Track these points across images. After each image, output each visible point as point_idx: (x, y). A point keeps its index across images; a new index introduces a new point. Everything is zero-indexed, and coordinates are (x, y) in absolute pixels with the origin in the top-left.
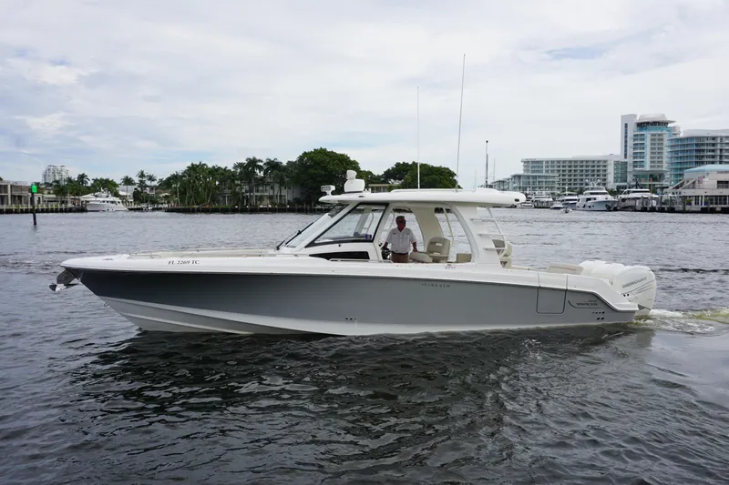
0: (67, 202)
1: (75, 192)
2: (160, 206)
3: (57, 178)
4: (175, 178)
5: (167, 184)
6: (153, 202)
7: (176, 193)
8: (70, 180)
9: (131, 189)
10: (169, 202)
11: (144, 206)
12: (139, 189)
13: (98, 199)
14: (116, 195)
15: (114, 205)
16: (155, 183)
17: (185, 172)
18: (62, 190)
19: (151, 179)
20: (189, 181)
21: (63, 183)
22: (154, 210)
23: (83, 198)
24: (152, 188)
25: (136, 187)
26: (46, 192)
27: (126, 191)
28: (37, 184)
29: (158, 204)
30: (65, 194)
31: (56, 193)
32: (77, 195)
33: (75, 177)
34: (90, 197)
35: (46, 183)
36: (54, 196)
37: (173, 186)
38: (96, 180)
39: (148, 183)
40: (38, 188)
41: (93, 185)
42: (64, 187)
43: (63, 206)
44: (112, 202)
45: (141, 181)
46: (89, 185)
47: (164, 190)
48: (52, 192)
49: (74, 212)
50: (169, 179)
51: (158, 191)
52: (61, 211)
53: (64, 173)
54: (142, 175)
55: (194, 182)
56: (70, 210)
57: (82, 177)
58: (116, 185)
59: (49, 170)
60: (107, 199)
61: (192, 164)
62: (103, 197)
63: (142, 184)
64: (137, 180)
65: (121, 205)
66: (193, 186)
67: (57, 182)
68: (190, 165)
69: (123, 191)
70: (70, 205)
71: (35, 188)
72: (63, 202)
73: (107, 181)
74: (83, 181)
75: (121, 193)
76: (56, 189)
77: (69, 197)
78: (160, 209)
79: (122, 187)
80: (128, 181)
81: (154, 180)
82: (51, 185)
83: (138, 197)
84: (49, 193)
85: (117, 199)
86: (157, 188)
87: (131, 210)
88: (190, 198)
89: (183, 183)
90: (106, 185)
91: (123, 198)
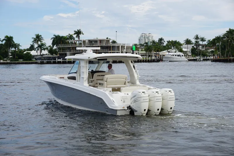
0: (152, 56)
1: (157, 49)
2: (208, 58)
3: (147, 41)
4: (218, 39)
5: (213, 43)
6: (204, 55)
7: (219, 49)
8: (154, 42)
9: (190, 47)
10: (214, 55)
11: (198, 58)
12: (195, 47)
13: (170, 54)
14: (181, 51)
15: (179, 57)
16: (205, 43)
17: (225, 35)
18: (149, 48)
19: (203, 40)
20: (228, 41)
21: (150, 44)
22: (204, 60)
23: (161, 53)
24: (203, 46)
25: (193, 45)
26: (140, 50)
27: (187, 49)
28: (136, 45)
29: (207, 56)
30: (151, 51)
31: (146, 50)
32: (158, 51)
34: (165, 53)
35: (140, 44)
36: (145, 52)
37: (217, 44)
38: (169, 42)
39: (201, 43)
40: (136, 47)
41: (167, 45)
42: (150, 46)
43: (150, 58)
44: (178, 56)
45: (196, 42)
46: (165, 45)
47: (211, 47)
48: (143, 49)
49: (156, 62)
50: (214, 40)
51: (207, 48)
52: (149, 61)
53: (150, 38)
54: (197, 38)
55: (231, 41)
56: (153, 61)
57: (161, 40)
58: (181, 45)
59: (142, 36)
60: (175, 54)
61: (230, 29)
62: (173, 52)
63: (197, 44)
64: (194, 41)
65: (184, 57)
66: (230, 44)
67: (147, 43)
68: (228, 30)
69: (185, 48)
70: (153, 58)
71: (134, 47)
72: (149, 56)
73: (175, 42)
74: (161, 42)
75: (184, 50)
76: (146, 47)
77: (153, 53)
78: (208, 60)
79: (185, 46)
80: (188, 42)
81: (204, 41)
82: (143, 45)
83: (194, 52)
84: (142, 51)
85: (181, 54)
86: (206, 46)
87: (189, 60)
88: (228, 52)
89: (223, 42)
90: (175, 45)
91: (185, 52)
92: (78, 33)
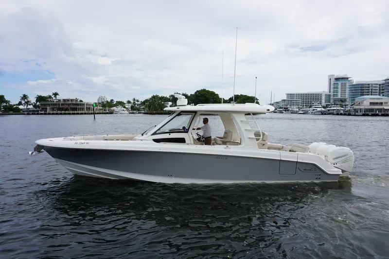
2: (141, 112)
4: (146, 101)
5: (143, 103)
6: (138, 110)
7: (147, 107)
8: (107, 102)
9: (130, 105)
10: (144, 110)
11: (135, 112)
12: (133, 105)
13: (118, 109)
14: (125, 107)
15: (123, 111)
16: (139, 103)
17: (150, 98)
18: (104, 105)
19: (138, 101)
20: (152, 102)
21: (105, 103)
22: (139, 113)
23: (112, 108)
24: (138, 105)
26: (99, 106)
27: (128, 106)
28: (96, 103)
30: (105, 107)
32: (110, 107)
33: (109, 100)
34: (114, 108)
35: (98, 103)
36: (102, 108)
37: (146, 104)
38: (117, 102)
39: (137, 103)
40: (96, 105)
41: (116, 104)
43: (105, 112)
45: (134, 102)
46: (114, 103)
47: (143, 105)
49: (109, 114)
50: (144, 101)
52: (104, 113)
53: (105, 99)
54: (134, 100)
55: (154, 102)
56: (107, 113)
57: (112, 100)
58: (124, 104)
59: (100, 98)
62: (120, 108)
64: (132, 102)
65: (126, 111)
66: (153, 104)
67: (103, 102)
68: (152, 96)
70: (107, 111)
71: (94, 105)
72: (105, 110)
74: (112, 102)
75: (126, 107)
76: (102, 105)
77: (107, 108)
79: (127, 104)
80: (129, 102)
82: (101, 103)
83: (133, 108)
85: (125, 109)
86: (140, 105)
87: (130, 113)
88: (152, 108)
89: (150, 103)
90: (121, 103)
91: (127, 108)
92: (56, 94)
